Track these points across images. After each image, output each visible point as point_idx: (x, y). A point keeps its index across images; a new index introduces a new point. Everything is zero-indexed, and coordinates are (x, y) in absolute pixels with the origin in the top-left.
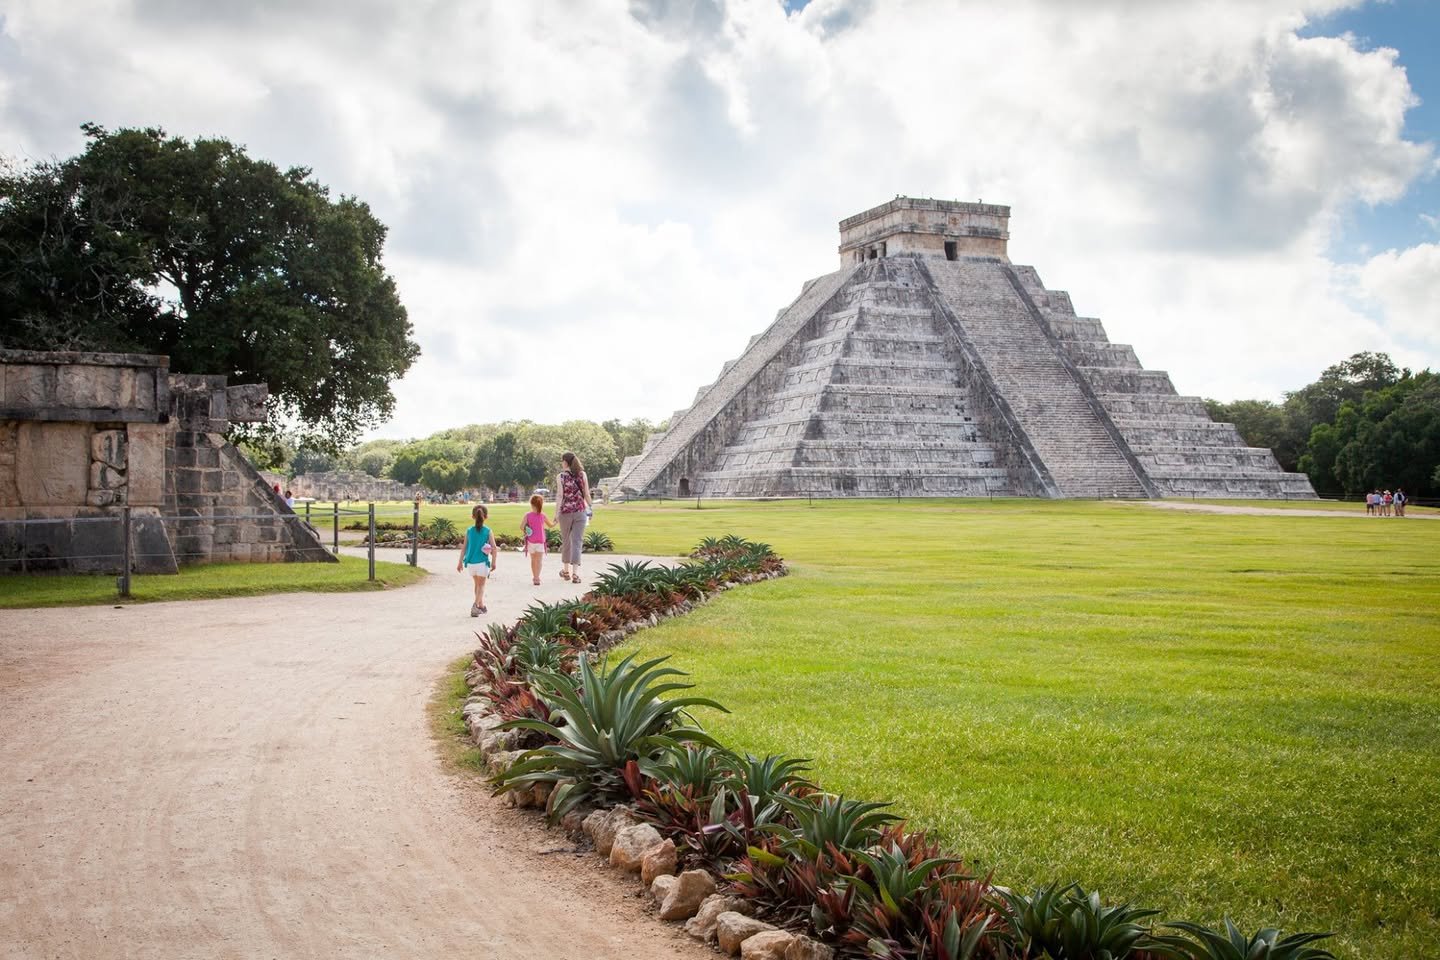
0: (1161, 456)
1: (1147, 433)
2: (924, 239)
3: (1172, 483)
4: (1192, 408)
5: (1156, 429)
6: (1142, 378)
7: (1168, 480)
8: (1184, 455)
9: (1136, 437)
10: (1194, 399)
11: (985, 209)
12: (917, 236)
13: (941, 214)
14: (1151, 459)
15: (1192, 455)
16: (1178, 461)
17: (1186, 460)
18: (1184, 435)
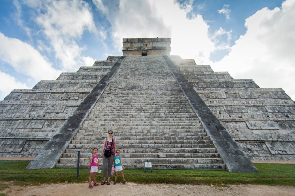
0: (252, 122)
1: (238, 109)
2: (132, 52)
3: (269, 145)
4: (276, 95)
5: (246, 106)
6: (234, 83)
7: (263, 142)
8: (277, 121)
9: (229, 110)
10: (276, 89)
11: (159, 40)
12: (130, 51)
13: (140, 43)
14: (243, 125)
15: (286, 121)
16: (272, 126)
17: (281, 125)
18: (273, 109)
